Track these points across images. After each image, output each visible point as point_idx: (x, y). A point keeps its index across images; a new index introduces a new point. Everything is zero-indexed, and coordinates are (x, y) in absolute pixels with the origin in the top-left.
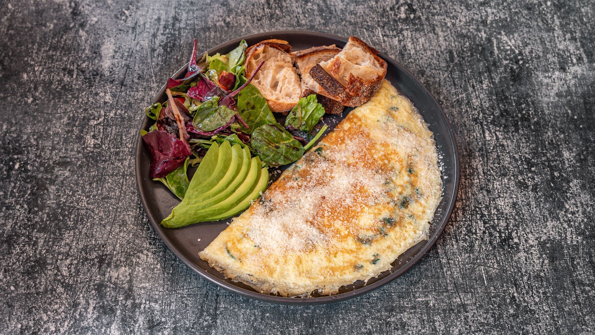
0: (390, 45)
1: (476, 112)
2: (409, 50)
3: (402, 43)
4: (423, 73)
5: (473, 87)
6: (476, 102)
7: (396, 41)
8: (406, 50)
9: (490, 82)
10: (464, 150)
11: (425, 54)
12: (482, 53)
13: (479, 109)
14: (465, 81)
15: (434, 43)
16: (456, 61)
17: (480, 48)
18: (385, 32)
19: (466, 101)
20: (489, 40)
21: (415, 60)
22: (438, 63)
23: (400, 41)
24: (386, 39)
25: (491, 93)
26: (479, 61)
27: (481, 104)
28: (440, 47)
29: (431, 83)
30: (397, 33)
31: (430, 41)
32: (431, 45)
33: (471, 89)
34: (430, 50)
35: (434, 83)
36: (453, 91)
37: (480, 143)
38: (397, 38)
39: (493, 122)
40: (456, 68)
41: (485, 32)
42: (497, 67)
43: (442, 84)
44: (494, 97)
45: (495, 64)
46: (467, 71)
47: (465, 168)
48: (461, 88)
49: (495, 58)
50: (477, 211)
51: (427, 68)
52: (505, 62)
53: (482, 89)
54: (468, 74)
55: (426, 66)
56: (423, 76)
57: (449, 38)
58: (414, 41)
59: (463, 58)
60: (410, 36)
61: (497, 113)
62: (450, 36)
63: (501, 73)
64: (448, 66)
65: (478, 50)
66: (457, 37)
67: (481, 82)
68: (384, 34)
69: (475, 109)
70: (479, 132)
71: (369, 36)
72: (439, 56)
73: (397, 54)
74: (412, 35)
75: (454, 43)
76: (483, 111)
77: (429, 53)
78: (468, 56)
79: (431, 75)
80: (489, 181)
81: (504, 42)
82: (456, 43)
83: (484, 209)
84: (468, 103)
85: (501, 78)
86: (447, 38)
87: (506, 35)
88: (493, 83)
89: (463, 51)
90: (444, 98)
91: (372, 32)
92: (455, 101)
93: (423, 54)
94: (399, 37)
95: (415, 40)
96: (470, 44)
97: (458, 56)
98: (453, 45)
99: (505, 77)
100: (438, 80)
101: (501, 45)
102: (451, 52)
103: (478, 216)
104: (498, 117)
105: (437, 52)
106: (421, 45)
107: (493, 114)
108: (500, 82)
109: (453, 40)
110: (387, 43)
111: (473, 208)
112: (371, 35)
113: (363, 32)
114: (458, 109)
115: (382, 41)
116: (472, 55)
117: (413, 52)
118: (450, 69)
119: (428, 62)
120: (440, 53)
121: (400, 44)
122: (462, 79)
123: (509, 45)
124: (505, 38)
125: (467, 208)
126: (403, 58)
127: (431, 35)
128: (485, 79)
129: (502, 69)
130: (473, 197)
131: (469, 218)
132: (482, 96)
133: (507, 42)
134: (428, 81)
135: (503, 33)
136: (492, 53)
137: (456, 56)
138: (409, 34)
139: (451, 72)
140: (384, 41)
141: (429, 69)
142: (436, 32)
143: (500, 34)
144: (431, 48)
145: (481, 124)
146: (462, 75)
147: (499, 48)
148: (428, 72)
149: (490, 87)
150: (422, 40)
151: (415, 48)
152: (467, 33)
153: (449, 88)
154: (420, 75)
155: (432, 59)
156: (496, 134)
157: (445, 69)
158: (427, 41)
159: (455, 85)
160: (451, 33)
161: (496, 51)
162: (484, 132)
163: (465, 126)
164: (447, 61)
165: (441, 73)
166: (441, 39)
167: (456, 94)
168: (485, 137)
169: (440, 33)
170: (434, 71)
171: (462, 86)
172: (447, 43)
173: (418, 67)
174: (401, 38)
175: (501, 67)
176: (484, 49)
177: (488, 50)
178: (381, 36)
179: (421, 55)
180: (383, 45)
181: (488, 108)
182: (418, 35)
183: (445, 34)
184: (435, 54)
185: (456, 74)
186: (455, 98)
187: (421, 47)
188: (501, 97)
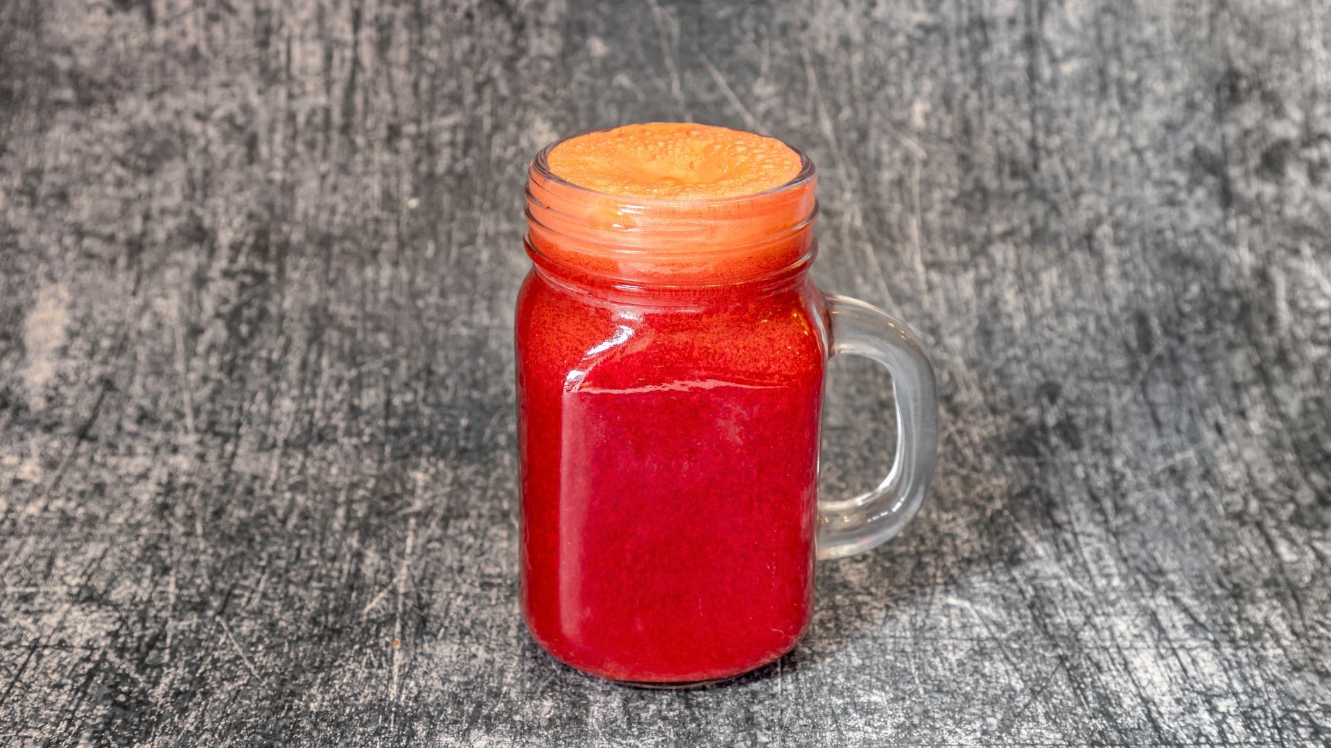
0: (948, 301)
1: (1237, 498)
2: (1010, 316)
3: (987, 291)
4: (1051, 391)
5: (1219, 429)
6: (1231, 473)
7: (966, 285)
8: (997, 316)
9: (1271, 415)
10: (1214, 585)
11: (1060, 329)
12: (1242, 318)
13: (1243, 490)
14: (1191, 412)
15: (1089, 288)
16: (1159, 348)
17: (1235, 304)
18: (933, 252)
19: (1201, 470)
20: (1263, 277)
21: (1028, 351)
22: (1100, 357)
23: (980, 284)
24: (935, 277)
25: (1277, 445)
26: (1231, 346)
27: (1249, 475)
28: (1107, 299)
29: (1080, 422)
30: (974, 254)
31: (1076, 282)
32: (1079, 294)
33: (1210, 436)
34: (1077, 313)
35: (1091, 422)
36: (1154, 443)
37: (1265, 570)
38: (971, 275)
39: (1297, 519)
40: (1158, 371)
41: (1251, 248)
42: (1289, 368)
43: (1117, 423)
44: (1290, 457)
45: (1282, 357)
46: (1194, 380)
47: (1229, 625)
48: (1178, 431)
49: (1281, 340)
50: (1294, 721)
51: (1065, 376)
52: (1315, 352)
53: (1248, 434)
54: (1198, 392)
55: (1064, 368)
56: (1053, 399)
57: (1136, 267)
58: (1026, 281)
59: (1182, 339)
60: (1012, 265)
61: (1306, 496)
62: (1139, 260)
63: (1303, 387)
64: (1134, 367)
65: (1228, 308)
66: (1163, 263)
67: (1242, 414)
68: (929, 257)
69: (1232, 490)
70: (1256, 545)
71: (883, 268)
72: (1103, 331)
73: (970, 330)
74: (1019, 257)
75: (1153, 283)
76: (1257, 492)
77: (1072, 323)
78: (1197, 332)
79: (1079, 399)
80: (1317, 650)
81: (1311, 284)
82: (1160, 287)
83: (1320, 715)
84: (1207, 475)
85: (1304, 402)
86: (1129, 267)
87: (1316, 257)
88: (1283, 417)
89: (1182, 314)
90: (1127, 463)
91: (893, 252)
92: (1163, 471)
93: (1051, 329)
94: (977, 266)
95: (1028, 278)
96: (1203, 289)
97: (1166, 332)
98: (1149, 292)
99: (1318, 401)
100: (1101, 412)
101: (1300, 293)
102: (1141, 319)
103: (1301, 730)
104: (1311, 508)
105: (1098, 319)
106: (1047, 295)
107: (1292, 499)
108: (1305, 413)
109: (1148, 276)
110: (940, 294)
111: (1279, 713)
112: (890, 263)
113: (863, 253)
114: (1174, 491)
115: (924, 287)
116: (1209, 328)
117: (1019, 322)
118: (1140, 376)
119: (1070, 354)
120: (1106, 322)
121: (979, 293)
122: (1179, 406)
123: (1324, 296)
124: (1311, 270)
125: (1258, 713)
126: (988, 345)
127: (1079, 257)
128: (1254, 403)
129: (1305, 375)
130: (1270, 688)
131: (1272, 737)
132: (1248, 454)
133: (1318, 287)
134: (1069, 417)
135: (1307, 251)
136: (1271, 320)
137: (1157, 330)
138: (1011, 255)
139: (1144, 385)
140: (931, 288)
141: (1071, 379)
142: (1096, 245)
143: (1296, 252)
144: (1080, 304)
145: (1259, 525)
146: (1179, 396)
147: (1292, 304)
148: (1069, 389)
149: (1272, 428)
150: (1050, 278)
151: (1028, 309)
152: (1194, 247)
153: (1140, 436)
154: (1045, 401)
155: (1081, 344)
156: (1314, 549)
157: (1125, 376)
158: (1067, 282)
159: (1158, 424)
160: (1144, 249)
161: (1285, 315)
162: (1270, 543)
163: (1207, 531)
164: (1129, 350)
165: (1112, 389)
166: (1111, 271)
167: (1166, 452)
168: (1276, 555)
169: (1110, 251)
170: (1087, 386)
171: (1183, 427)
172: (1131, 287)
173: (1037, 374)
174: (984, 271)
175: (1304, 365)
176: (1245, 308)
177: (1261, 309)
178: (920, 268)
179: (1047, 333)
180: (926, 300)
181: (1273, 487)
182: (1039, 261)
183: (1126, 253)
184: (1092, 328)
185: (1161, 392)
186: (1160, 464)
187: (1049, 304)
188: (1310, 456)
